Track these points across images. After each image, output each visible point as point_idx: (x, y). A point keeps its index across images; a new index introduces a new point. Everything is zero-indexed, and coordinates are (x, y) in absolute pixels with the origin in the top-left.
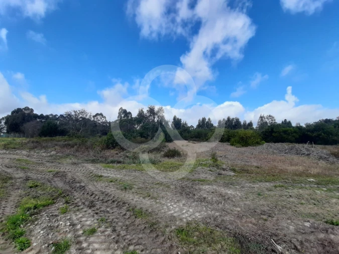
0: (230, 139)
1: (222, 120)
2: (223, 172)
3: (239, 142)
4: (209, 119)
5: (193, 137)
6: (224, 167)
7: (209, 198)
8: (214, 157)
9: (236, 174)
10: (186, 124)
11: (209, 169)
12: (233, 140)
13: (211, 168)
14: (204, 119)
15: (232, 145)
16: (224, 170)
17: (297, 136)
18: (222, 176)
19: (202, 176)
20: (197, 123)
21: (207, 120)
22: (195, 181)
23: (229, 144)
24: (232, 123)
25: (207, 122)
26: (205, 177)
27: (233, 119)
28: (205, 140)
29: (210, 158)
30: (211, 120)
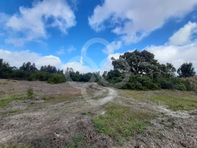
1: (44, 66)
2: (36, 101)
3: (53, 81)
4: (34, 64)
6: (38, 97)
7: (17, 124)
8: (30, 92)
9: (45, 101)
11: (23, 101)
12: (49, 79)
13: (26, 101)
14: (29, 64)
16: (37, 100)
17: (80, 79)
18: (34, 104)
19: (15, 108)
20: (22, 65)
21: (32, 64)
23: (47, 82)
24: (51, 69)
25: (32, 66)
26: (17, 108)
27: (52, 67)
28: (27, 79)
29: (26, 93)
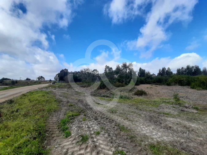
0: (190, 83)
1: (181, 69)
2: (186, 109)
3: (199, 86)
4: (169, 68)
5: (156, 82)
6: (187, 105)
7: (175, 128)
8: (176, 98)
9: (199, 112)
10: (149, 73)
11: (171, 106)
12: (193, 84)
13: (174, 106)
14: (164, 69)
15: (193, 88)
16: (186, 107)
18: (185, 112)
19: (166, 111)
20: (158, 72)
21: (167, 69)
22: (160, 113)
23: (190, 87)
24: (192, 70)
25: (167, 71)
26: (168, 111)
27: (193, 67)
28: (166, 84)
29: (172, 98)
30: (170, 69)
